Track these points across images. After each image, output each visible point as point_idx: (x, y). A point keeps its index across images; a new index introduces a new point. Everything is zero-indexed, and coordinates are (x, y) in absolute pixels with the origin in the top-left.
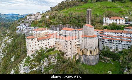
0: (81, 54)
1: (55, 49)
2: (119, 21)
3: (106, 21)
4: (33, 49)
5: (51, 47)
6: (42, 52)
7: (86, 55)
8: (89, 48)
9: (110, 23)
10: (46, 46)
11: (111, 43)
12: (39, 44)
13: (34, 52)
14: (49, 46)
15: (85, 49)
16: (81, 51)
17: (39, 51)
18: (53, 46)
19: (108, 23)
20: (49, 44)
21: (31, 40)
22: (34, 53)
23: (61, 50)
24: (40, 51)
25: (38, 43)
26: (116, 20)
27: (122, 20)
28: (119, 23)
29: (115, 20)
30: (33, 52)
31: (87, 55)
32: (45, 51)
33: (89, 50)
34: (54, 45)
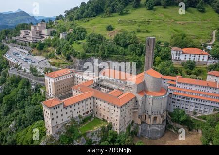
0: (139, 123)
1: (94, 116)
2: (198, 58)
3: (178, 56)
4: (58, 123)
5: (87, 113)
6: (72, 125)
7: (147, 124)
8: (154, 113)
9: (184, 59)
10: (79, 114)
11: (187, 102)
12: (67, 113)
13: (60, 127)
14: (85, 112)
15: (146, 115)
16: (139, 118)
17: (67, 124)
18: (91, 111)
19: (180, 60)
20: (84, 108)
21: (54, 109)
22: (60, 129)
23: (106, 118)
24: (69, 125)
25: (66, 111)
26: (194, 55)
27: (204, 57)
28: (197, 60)
29: (192, 55)
30: (57, 127)
31: (149, 124)
32: (79, 123)
33: (152, 117)
34: (92, 108)
